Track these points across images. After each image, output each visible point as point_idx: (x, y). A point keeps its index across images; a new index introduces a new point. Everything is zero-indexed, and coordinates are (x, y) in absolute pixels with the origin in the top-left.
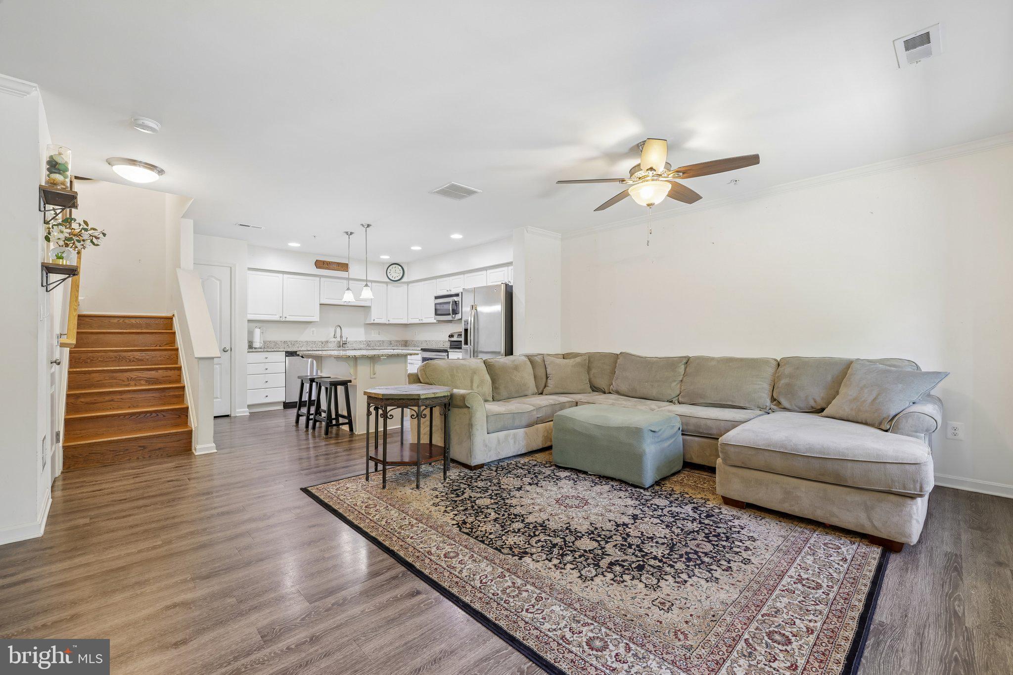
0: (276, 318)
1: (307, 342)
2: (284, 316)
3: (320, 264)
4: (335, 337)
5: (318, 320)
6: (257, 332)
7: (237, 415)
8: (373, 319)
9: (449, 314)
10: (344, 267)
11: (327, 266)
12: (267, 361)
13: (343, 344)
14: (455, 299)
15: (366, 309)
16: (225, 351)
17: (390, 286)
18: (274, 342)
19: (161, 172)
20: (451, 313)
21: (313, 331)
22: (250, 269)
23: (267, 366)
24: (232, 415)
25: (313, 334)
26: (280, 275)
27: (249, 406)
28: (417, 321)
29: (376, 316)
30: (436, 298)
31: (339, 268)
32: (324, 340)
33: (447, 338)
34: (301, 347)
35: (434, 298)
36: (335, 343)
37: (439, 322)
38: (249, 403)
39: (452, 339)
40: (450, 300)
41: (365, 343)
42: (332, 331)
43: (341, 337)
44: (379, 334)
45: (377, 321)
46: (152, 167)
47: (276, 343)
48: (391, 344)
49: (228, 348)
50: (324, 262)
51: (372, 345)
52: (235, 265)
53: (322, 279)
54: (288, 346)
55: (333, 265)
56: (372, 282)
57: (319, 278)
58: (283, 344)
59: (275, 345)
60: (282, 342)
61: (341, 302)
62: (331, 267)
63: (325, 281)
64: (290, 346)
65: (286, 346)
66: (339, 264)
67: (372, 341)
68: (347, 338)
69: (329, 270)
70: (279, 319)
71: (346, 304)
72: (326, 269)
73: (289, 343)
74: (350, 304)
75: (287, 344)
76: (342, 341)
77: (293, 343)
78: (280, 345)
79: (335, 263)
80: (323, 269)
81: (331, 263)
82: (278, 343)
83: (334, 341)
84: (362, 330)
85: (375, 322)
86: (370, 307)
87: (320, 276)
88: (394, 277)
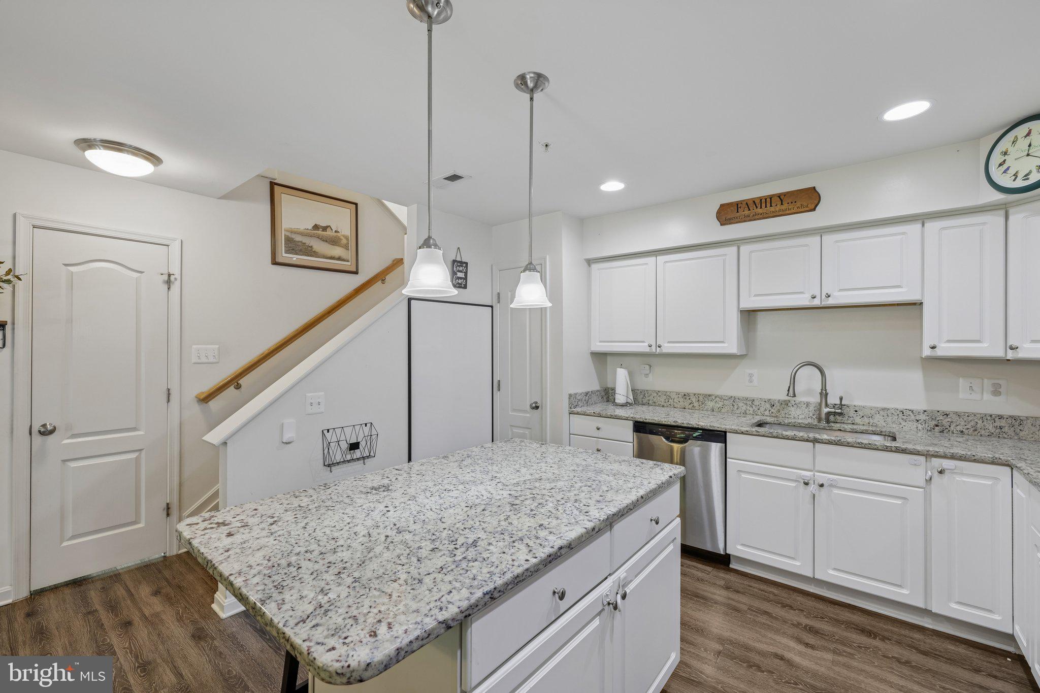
1: (734, 399)
3: (729, 214)
4: (788, 391)
5: (733, 350)
6: (621, 374)
8: (927, 344)
10: (804, 200)
11: (747, 212)
12: (599, 434)
13: (829, 413)
16: (534, 406)
18: (665, 393)
21: (751, 375)
23: (600, 445)
25: (750, 381)
26: (649, 261)
29: (940, 335)
31: (785, 206)
41: (923, 417)
43: (824, 394)
44: (995, 394)
47: (667, 395)
50: (737, 205)
51: (959, 428)
52: (545, 259)
53: (745, 249)
54: (692, 405)
55: (764, 205)
56: (922, 218)
57: (734, 249)
58: (681, 400)
59: (667, 400)
60: (680, 396)
61: (804, 301)
62: (759, 210)
63: (751, 252)
64: (696, 404)
65: (686, 404)
66: (781, 197)
67: (958, 415)
68: (841, 399)
69: (755, 220)
70: (647, 350)
71: (816, 302)
72: (745, 221)
73: (694, 400)
74: (831, 302)
75: (690, 401)
76: (827, 405)
77: (701, 399)
78: (675, 400)
79: (771, 197)
80: (737, 223)
81: (757, 202)
82: (673, 396)
83: (808, 404)
84: (915, 377)
85: (939, 352)
86: (921, 303)
87: (736, 243)
88: (1021, 175)
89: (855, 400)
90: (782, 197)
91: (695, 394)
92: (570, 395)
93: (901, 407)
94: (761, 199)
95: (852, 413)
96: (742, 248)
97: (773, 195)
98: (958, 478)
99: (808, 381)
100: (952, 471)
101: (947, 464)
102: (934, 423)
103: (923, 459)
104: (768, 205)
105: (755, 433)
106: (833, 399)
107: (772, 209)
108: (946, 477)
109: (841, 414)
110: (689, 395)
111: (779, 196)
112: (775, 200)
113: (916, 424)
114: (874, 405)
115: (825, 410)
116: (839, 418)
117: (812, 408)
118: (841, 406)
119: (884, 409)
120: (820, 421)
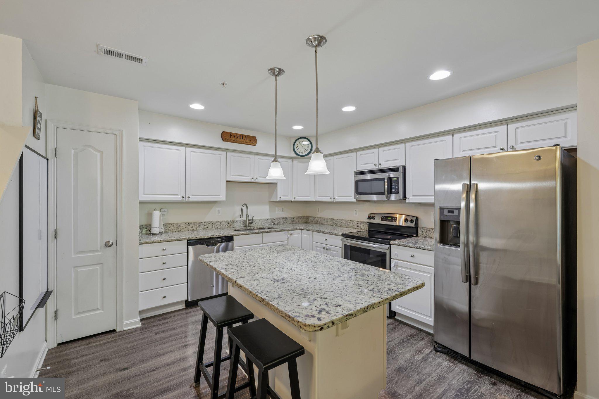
0: (178, 198)
1: (212, 223)
2: (187, 196)
3: (226, 137)
4: (241, 216)
5: (224, 199)
6: (157, 215)
7: (125, 329)
8: (279, 197)
9: (383, 193)
10: (251, 140)
11: (234, 139)
12: (165, 253)
13: (249, 223)
14: (392, 175)
15: (272, 185)
16: (108, 245)
17: (295, 162)
18: (177, 224)
20: (386, 193)
21: (219, 211)
22: (141, 140)
23: (165, 259)
24: (118, 330)
25: (219, 213)
26: (183, 149)
27: (140, 312)
28: (328, 199)
29: (283, 194)
30: (358, 173)
31: (247, 141)
32: (230, 219)
33: (365, 219)
35: (353, 174)
36: (241, 222)
37: (359, 201)
38: (141, 308)
39: (372, 221)
40: (385, 175)
41: (270, 221)
42: (237, 210)
43: (248, 216)
44: (283, 211)
45: (284, 199)
47: (178, 225)
48: (294, 221)
49: (112, 240)
50: (231, 134)
51: (277, 223)
54: (192, 228)
55: (240, 138)
57: (225, 153)
58: (187, 226)
59: (178, 228)
60: (186, 224)
61: (248, 179)
62: (238, 139)
63: (232, 156)
64: (195, 228)
65: (189, 228)
67: (276, 218)
68: (253, 217)
69: (236, 143)
71: (253, 181)
72: (233, 142)
73: (193, 225)
74: (257, 181)
75: (191, 227)
76: (248, 220)
77: (197, 224)
78: (183, 227)
79: (243, 135)
80: (230, 142)
81: (238, 136)
82: (182, 225)
84: (267, 208)
86: (277, 184)
87: (226, 150)
88: (301, 152)
90: (246, 137)
91: (194, 223)
93: (265, 218)
95: (256, 223)
96: (228, 153)
97: (244, 135)
98: (296, 236)
101: (292, 232)
102: (272, 222)
103: (287, 232)
104: (242, 138)
105: (245, 234)
106: (249, 218)
107: (243, 140)
108: (293, 235)
110: (191, 223)
111: (245, 136)
112: (244, 137)
113: (268, 223)
114: (259, 218)
118: (252, 220)
119: (261, 220)
120: (246, 226)
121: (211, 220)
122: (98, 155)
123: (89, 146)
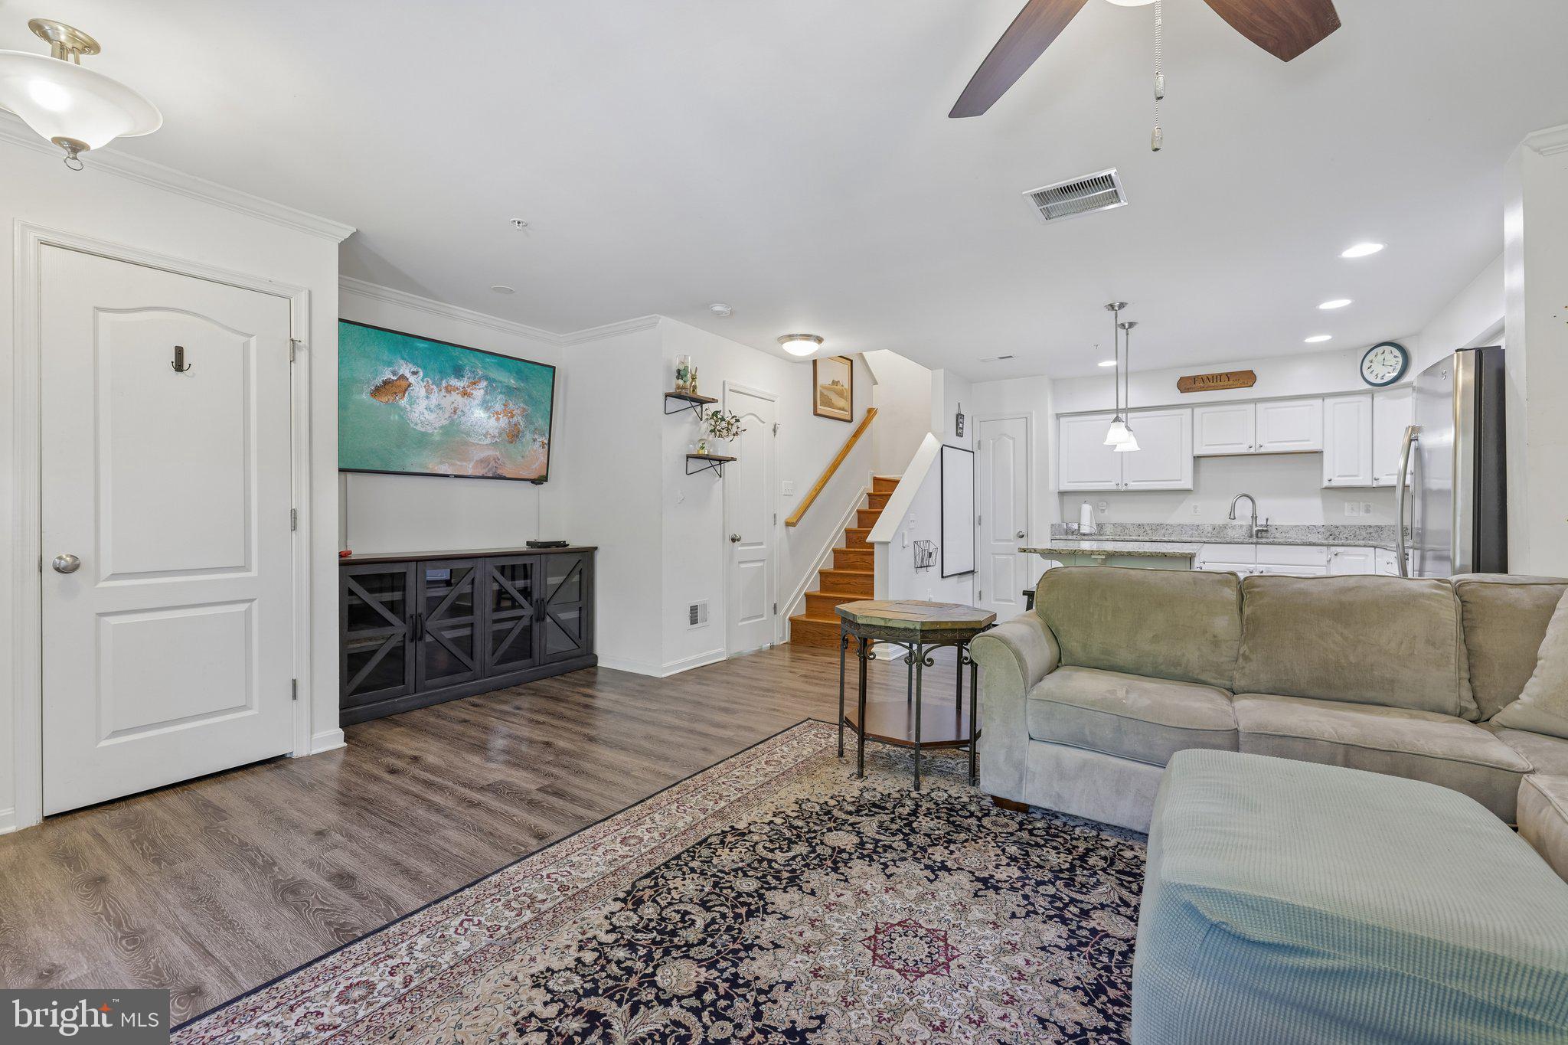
0: (1112, 486)
1: (1182, 526)
2: (1125, 481)
3: (1187, 384)
4: (1232, 517)
5: (1192, 487)
8: (1327, 479)
10: (1240, 379)
11: (1202, 385)
13: (1258, 531)
16: (1020, 536)
17: (1379, 399)
18: (1121, 525)
19: (820, 340)
21: (1194, 508)
22: (1060, 415)
25: (1196, 512)
29: (1334, 472)
31: (1231, 382)
32: (1218, 522)
34: (1170, 534)
41: (1322, 530)
43: (1254, 517)
44: (1367, 511)
45: (1341, 482)
46: (807, 337)
47: (1125, 527)
49: (1024, 533)
50: (1195, 379)
51: (1345, 536)
52: (1031, 413)
53: (1197, 411)
54: (1146, 533)
55: (1215, 380)
56: (1323, 396)
57: (1190, 410)
58: (1137, 529)
59: (1123, 530)
60: (1136, 525)
61: (1244, 449)
62: (1211, 384)
63: (1203, 413)
64: (1150, 532)
65: (1140, 532)
66: (1228, 375)
67: (1345, 527)
68: (1266, 521)
69: (1208, 390)
70: (1115, 488)
71: (1252, 451)
72: (1202, 391)
73: (1147, 528)
74: (1262, 450)
75: (1144, 530)
76: (1256, 525)
77: (1154, 527)
78: (1133, 531)
79: (1221, 375)
80: (1196, 391)
81: (1210, 377)
82: (1128, 527)
83: (1241, 526)
84: (1317, 503)
85: (1334, 484)
86: (1322, 452)
87: (1192, 406)
88: (1379, 376)
89: (1276, 521)
91: (1149, 524)
92: (1052, 525)
93: (1308, 524)
94: (1213, 375)
95: (1274, 531)
96: (1195, 410)
97: (1223, 374)
98: (1346, 558)
99: (1244, 508)
100: (1343, 554)
102: (1329, 533)
103: (1325, 548)
104: (1218, 380)
106: (1261, 521)
107: (1222, 384)
109: (1267, 531)
110: (1144, 524)
112: (1223, 377)
113: (1317, 535)
114: (1289, 524)
115: (1255, 529)
116: (1264, 534)
117: (1244, 529)
118: (1267, 526)
119: (1296, 526)
120: (1251, 536)
121: (1178, 522)
122: (1011, 442)
123: (1005, 435)
